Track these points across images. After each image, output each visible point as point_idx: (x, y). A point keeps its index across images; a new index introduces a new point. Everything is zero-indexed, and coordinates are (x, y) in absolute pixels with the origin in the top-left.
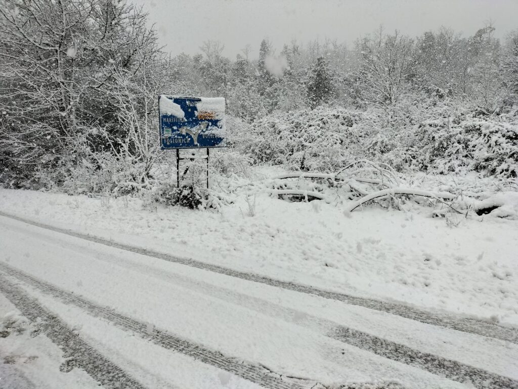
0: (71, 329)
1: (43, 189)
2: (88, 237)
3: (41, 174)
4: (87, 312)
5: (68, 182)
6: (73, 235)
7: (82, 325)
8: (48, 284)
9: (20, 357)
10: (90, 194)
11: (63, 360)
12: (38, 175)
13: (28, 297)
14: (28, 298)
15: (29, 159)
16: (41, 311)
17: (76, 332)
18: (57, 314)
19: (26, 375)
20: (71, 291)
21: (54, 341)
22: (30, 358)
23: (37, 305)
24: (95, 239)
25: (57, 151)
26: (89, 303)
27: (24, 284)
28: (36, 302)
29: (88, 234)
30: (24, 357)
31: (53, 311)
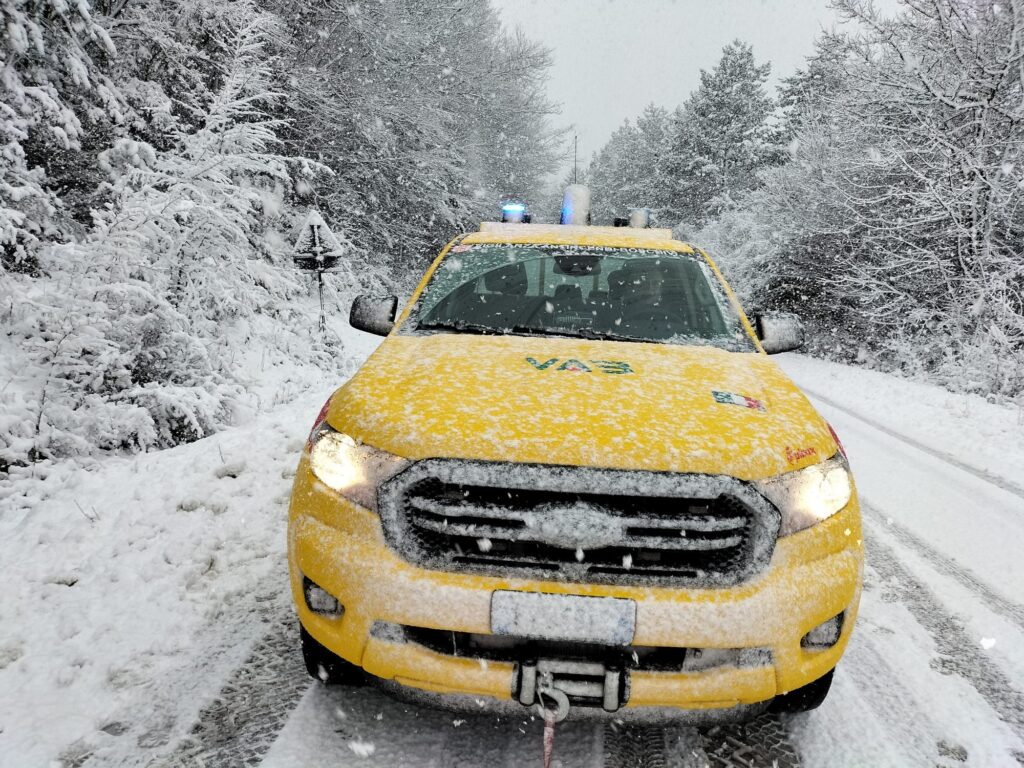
0: (951, 614)
1: (899, 371)
2: (985, 475)
3: (900, 345)
4: (980, 600)
5: (948, 365)
6: (957, 466)
7: (971, 617)
8: (909, 532)
9: (866, 621)
10: (994, 395)
11: (937, 655)
12: (894, 344)
13: (878, 541)
14: (876, 544)
15: (886, 314)
16: (897, 570)
17: (958, 623)
18: (925, 584)
19: (876, 648)
20: (952, 555)
21: (919, 621)
22: (881, 628)
23: (891, 558)
24: (1000, 481)
25: (939, 305)
26: (983, 586)
27: (870, 521)
28: (889, 552)
29: (986, 470)
30: (873, 623)
31: (918, 575)
